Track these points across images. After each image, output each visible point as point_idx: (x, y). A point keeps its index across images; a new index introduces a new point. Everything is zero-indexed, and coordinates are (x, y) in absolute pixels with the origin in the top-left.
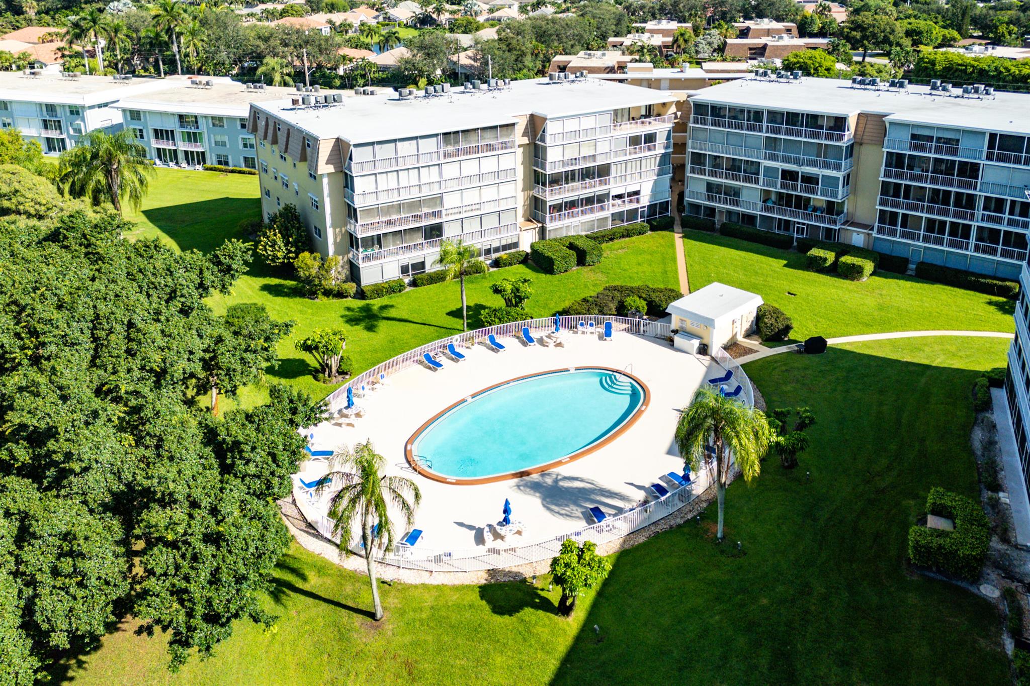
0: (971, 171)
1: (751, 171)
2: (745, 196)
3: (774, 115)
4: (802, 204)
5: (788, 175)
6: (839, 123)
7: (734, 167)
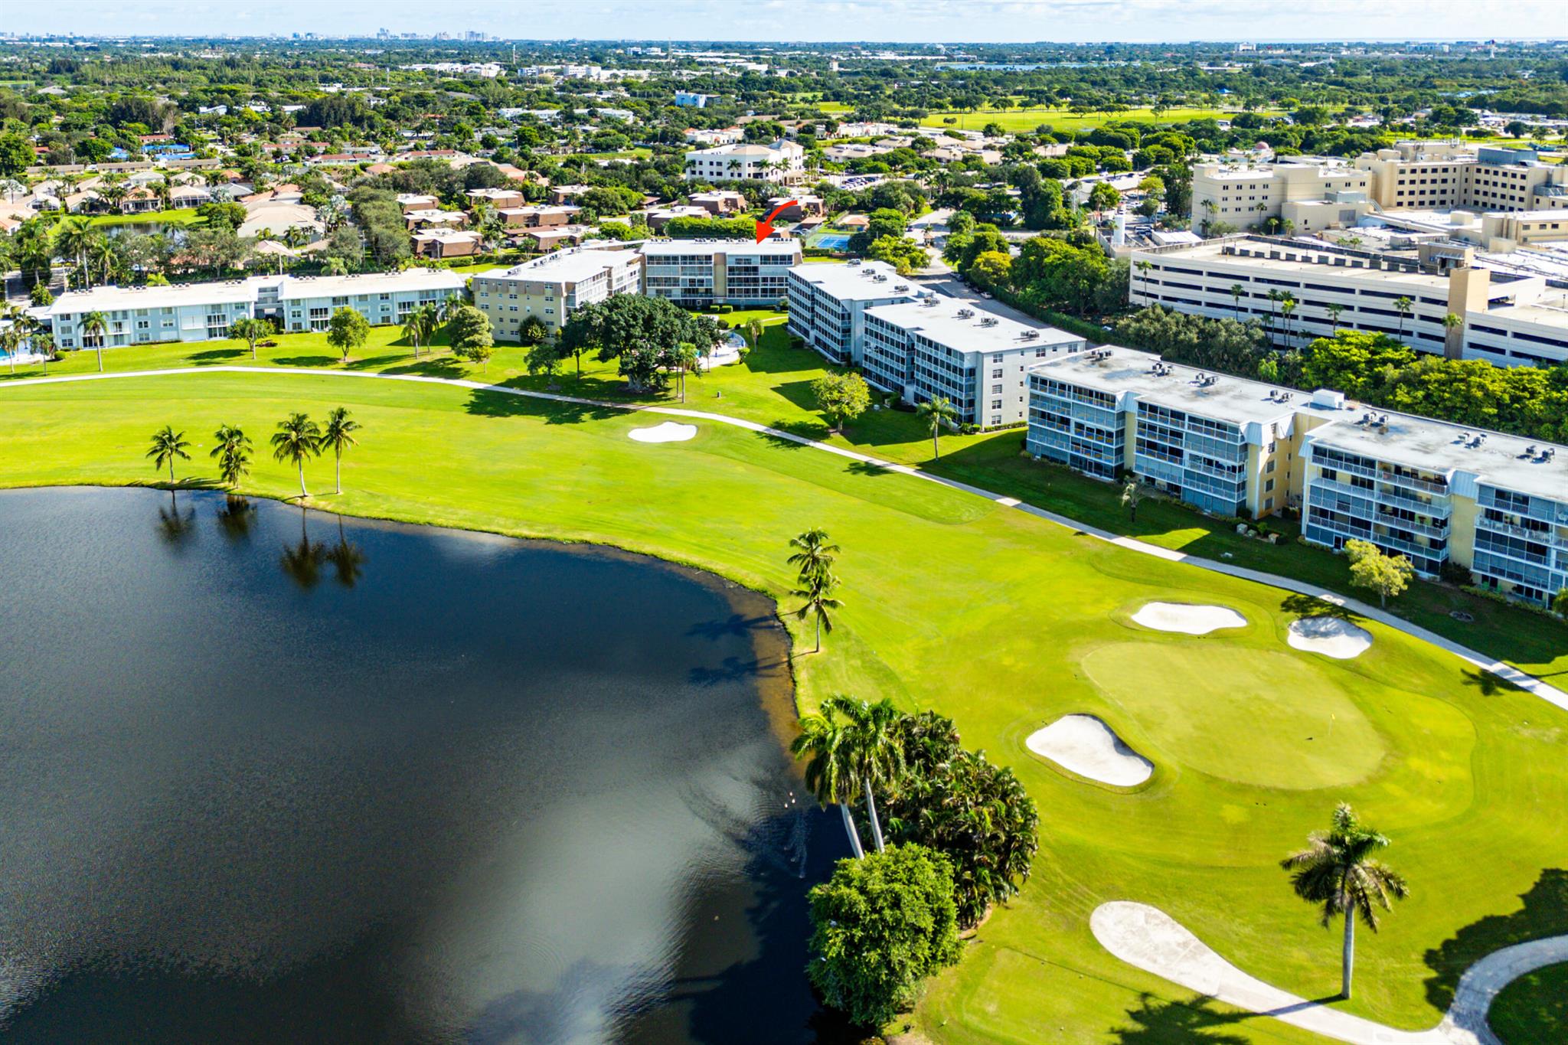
0: (755, 269)
1: (676, 282)
2: (674, 293)
3: (684, 258)
4: (695, 291)
5: (692, 281)
6: (709, 258)
7: (667, 280)
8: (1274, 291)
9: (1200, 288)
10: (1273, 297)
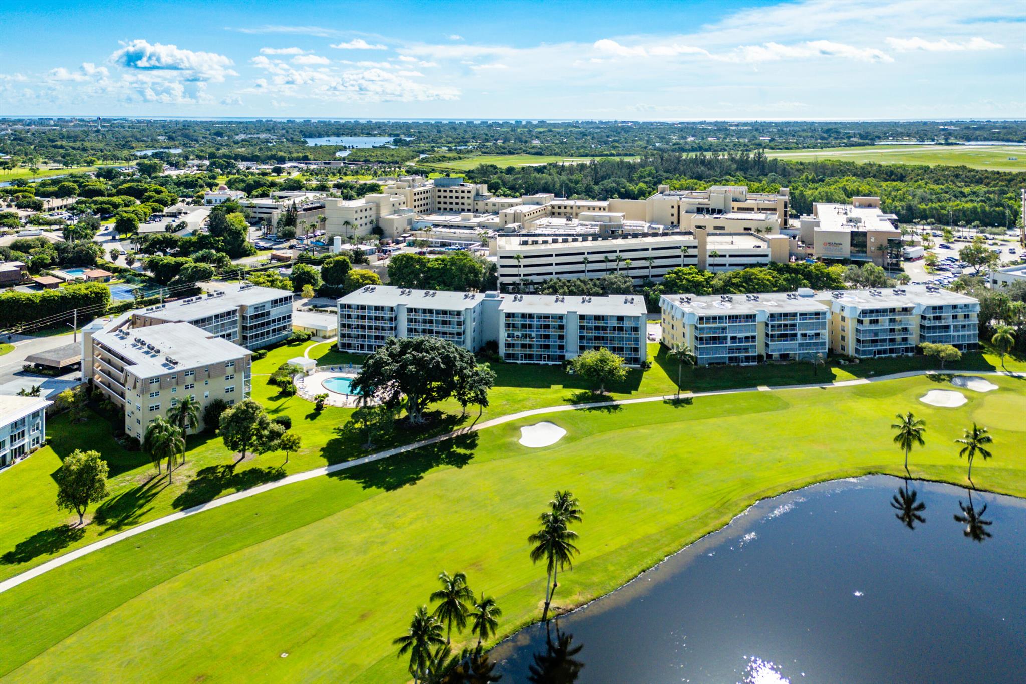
8: (606, 257)
9: (551, 264)
10: (607, 260)
